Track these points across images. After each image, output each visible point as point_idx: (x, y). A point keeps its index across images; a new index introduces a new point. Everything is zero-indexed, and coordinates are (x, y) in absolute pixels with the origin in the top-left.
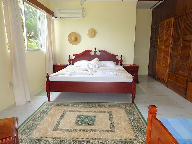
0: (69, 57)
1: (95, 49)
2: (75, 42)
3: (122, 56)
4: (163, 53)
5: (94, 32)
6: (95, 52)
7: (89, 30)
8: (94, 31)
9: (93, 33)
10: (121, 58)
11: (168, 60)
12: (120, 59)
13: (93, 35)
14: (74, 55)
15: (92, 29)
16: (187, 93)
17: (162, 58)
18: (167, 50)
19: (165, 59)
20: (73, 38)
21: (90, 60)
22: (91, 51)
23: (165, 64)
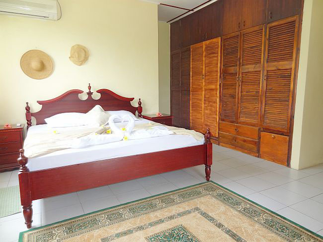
0: (28, 109)
1: (90, 88)
2: (41, 73)
3: (140, 99)
4: (203, 92)
5: (84, 53)
6: (90, 94)
7: (73, 46)
8: (84, 50)
9: (83, 55)
10: (140, 103)
11: (215, 102)
12: (137, 105)
13: (82, 58)
14: (40, 103)
15: (78, 45)
16: (261, 149)
17: (203, 100)
18: (213, 87)
19: (209, 102)
20: (35, 64)
21: (85, 112)
22: (81, 92)
23: (211, 110)
